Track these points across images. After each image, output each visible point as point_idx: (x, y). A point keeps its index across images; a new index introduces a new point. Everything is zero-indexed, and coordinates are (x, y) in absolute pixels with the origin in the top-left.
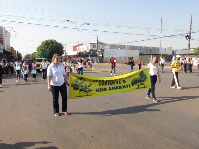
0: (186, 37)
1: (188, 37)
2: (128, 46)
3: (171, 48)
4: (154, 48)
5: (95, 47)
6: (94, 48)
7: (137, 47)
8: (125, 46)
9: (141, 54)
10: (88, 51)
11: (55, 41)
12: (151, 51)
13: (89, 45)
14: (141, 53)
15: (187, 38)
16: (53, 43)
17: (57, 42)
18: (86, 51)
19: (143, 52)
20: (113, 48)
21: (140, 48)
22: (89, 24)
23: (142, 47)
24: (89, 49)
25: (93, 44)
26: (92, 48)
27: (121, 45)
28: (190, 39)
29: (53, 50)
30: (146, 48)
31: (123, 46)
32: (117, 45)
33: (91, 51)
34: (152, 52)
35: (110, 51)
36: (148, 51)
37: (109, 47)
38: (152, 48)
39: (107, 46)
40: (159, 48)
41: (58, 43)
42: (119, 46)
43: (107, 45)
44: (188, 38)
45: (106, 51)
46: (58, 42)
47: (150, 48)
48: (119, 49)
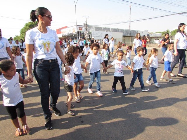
2: (111, 29)
3: (147, 31)
4: (133, 31)
5: (81, 30)
6: (80, 31)
7: (119, 29)
8: (109, 29)
9: (124, 36)
10: (74, 33)
12: (130, 33)
13: (76, 27)
18: (72, 33)
20: (98, 30)
21: (122, 31)
23: (124, 30)
24: (76, 31)
25: (79, 26)
27: (105, 28)
30: (127, 31)
31: (107, 28)
32: (101, 28)
34: (132, 34)
35: (97, 33)
36: (128, 33)
37: (94, 29)
38: (132, 31)
40: (137, 31)
42: (103, 29)
45: (93, 34)
47: (130, 31)
48: (106, 31)
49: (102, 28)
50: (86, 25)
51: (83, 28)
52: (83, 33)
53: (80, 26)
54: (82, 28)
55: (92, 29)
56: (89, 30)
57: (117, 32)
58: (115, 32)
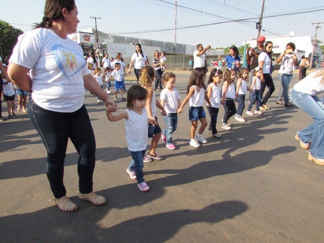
0: (257, 24)
2: (142, 40)
4: (179, 45)
5: (89, 40)
6: (86, 42)
7: (155, 41)
8: (137, 40)
11: (7, 24)
12: (174, 49)
13: (78, 35)
16: (4, 28)
17: (11, 27)
19: (164, 50)
20: (119, 42)
21: (160, 44)
23: (162, 43)
24: (79, 42)
25: (83, 34)
26: (84, 41)
27: (132, 38)
28: (260, 28)
29: (4, 42)
30: (168, 45)
31: (134, 39)
32: (124, 38)
34: (176, 50)
35: (116, 47)
36: (170, 49)
37: (112, 40)
38: (176, 44)
39: (108, 38)
40: (185, 46)
41: (15, 29)
42: (128, 40)
45: (109, 49)
46: (13, 26)
47: (173, 44)
48: (131, 44)
49: (126, 39)
50: (96, 32)
51: (92, 38)
52: (92, 46)
53: (87, 33)
54: (89, 37)
55: (108, 40)
56: (103, 41)
57: (151, 45)
58: (149, 45)
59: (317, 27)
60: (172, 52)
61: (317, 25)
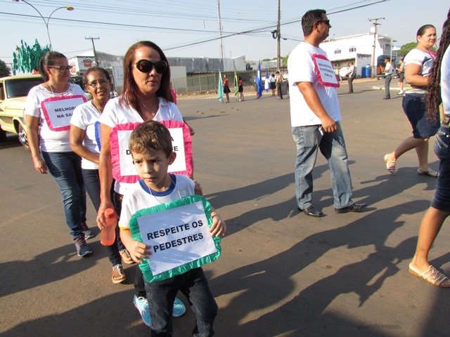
0: (273, 33)
1: (277, 34)
3: (244, 58)
4: (213, 60)
7: (179, 59)
9: (189, 74)
10: (75, 74)
12: (207, 66)
13: (76, 61)
14: (190, 71)
15: (275, 36)
19: (193, 69)
22: (71, 9)
23: (191, 60)
24: (78, 70)
25: (82, 60)
26: (84, 68)
28: (279, 37)
30: (199, 62)
33: (81, 74)
34: (211, 68)
36: (202, 66)
37: (121, 63)
38: (210, 59)
43: (118, 59)
44: (275, 34)
45: (117, 75)
47: (205, 60)
50: (97, 55)
51: (94, 62)
53: (87, 57)
54: (90, 62)
55: (115, 64)
56: (110, 65)
57: (175, 65)
59: (376, 24)
60: (204, 70)
61: (374, 22)
